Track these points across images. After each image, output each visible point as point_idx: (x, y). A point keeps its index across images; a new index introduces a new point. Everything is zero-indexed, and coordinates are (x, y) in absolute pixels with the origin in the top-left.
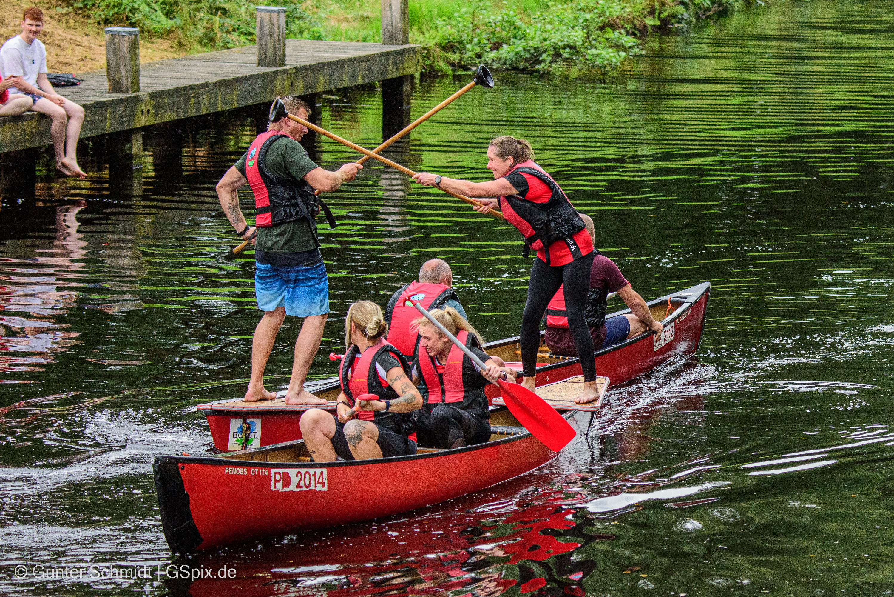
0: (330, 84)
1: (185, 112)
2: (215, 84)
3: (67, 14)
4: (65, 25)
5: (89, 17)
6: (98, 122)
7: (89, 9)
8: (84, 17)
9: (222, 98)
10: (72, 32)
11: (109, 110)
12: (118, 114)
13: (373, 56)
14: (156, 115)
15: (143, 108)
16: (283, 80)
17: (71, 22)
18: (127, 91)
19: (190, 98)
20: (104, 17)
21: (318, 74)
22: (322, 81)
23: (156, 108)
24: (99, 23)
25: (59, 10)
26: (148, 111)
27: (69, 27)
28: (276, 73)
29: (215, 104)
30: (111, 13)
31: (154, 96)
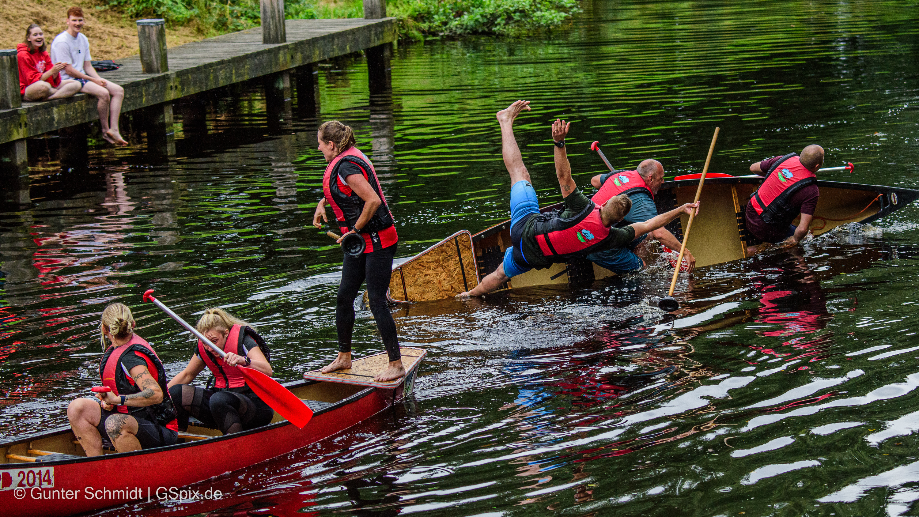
0: (324, 54)
1: (207, 86)
2: (229, 61)
3: (105, 11)
4: (103, 20)
5: (123, 12)
6: (136, 98)
7: (123, 6)
8: (119, 12)
9: (236, 73)
10: (110, 25)
11: (144, 88)
12: (151, 90)
13: (358, 29)
14: (183, 90)
15: (172, 84)
16: (285, 53)
17: (109, 18)
18: (158, 72)
19: (209, 74)
20: (135, 11)
21: (314, 47)
22: (317, 52)
23: (182, 84)
24: (131, 17)
25: (98, 8)
26: (176, 87)
27: (107, 22)
28: (279, 48)
29: (230, 78)
30: (141, 8)
31: (180, 74)
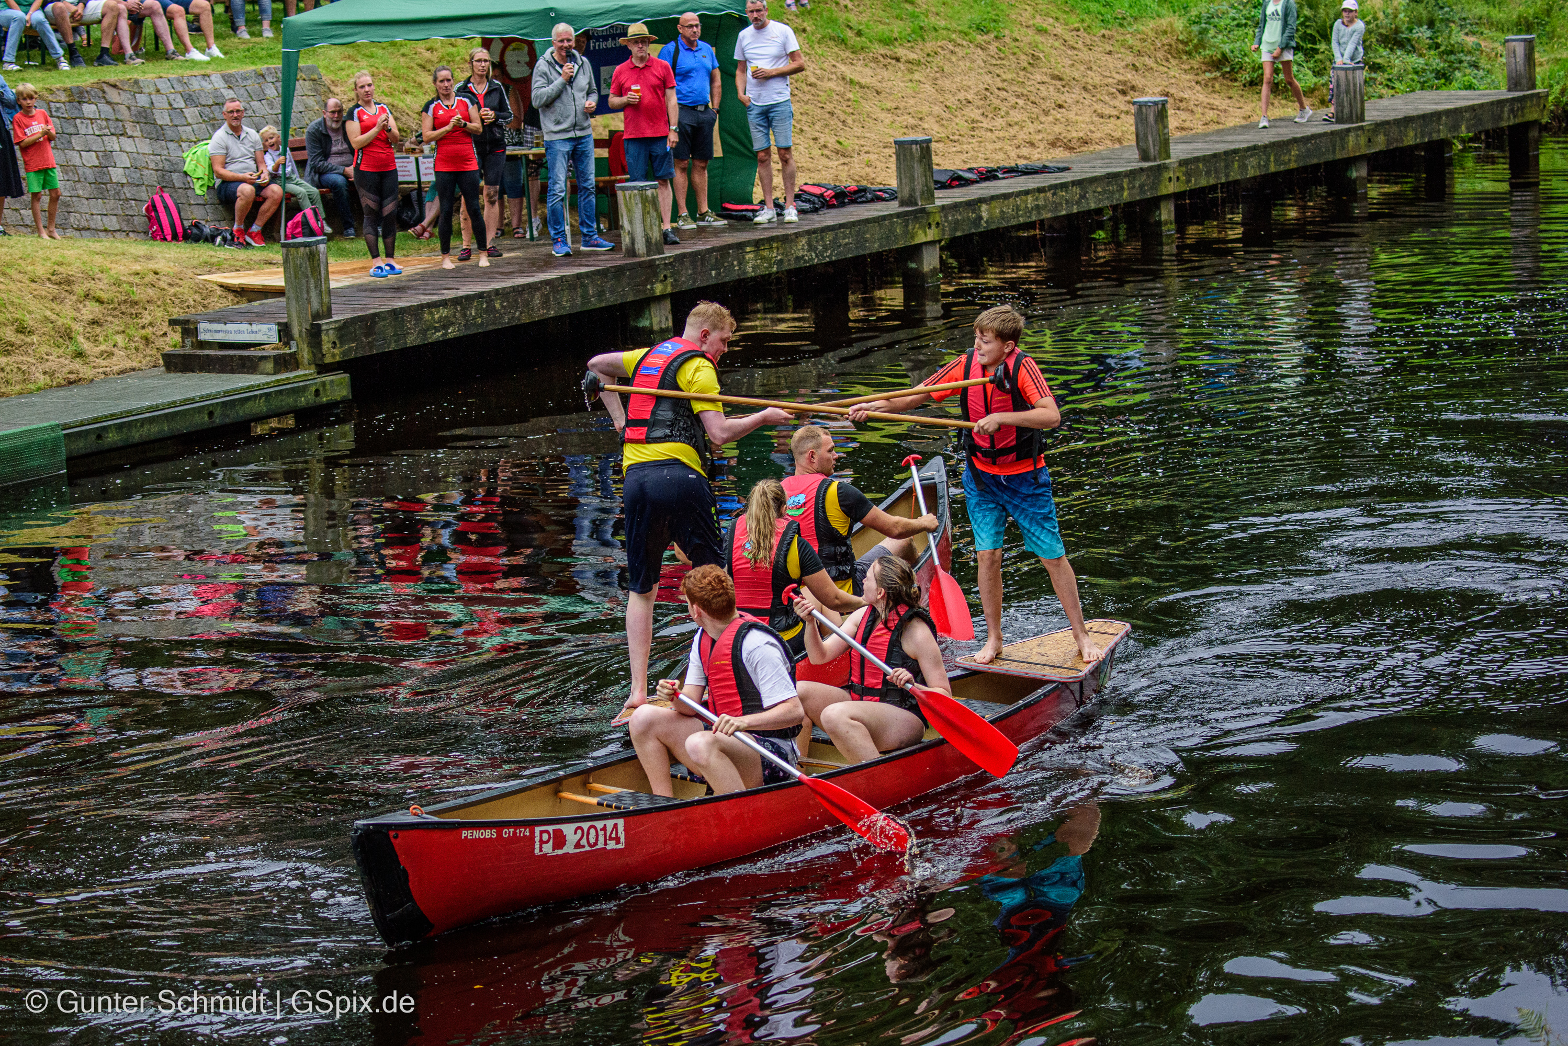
0: (1423, 136)
1: (1227, 175)
2: (1265, 147)
6: (1112, 193)
9: (1276, 160)
11: (1126, 180)
12: (1137, 184)
14: (1188, 181)
15: (1171, 175)
18: (1155, 159)
19: (1232, 162)
23: (1188, 175)
26: (1178, 178)
28: (1348, 130)
29: (1267, 165)
31: (1183, 163)
